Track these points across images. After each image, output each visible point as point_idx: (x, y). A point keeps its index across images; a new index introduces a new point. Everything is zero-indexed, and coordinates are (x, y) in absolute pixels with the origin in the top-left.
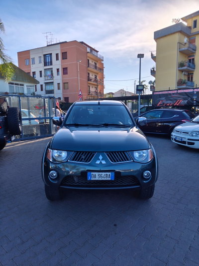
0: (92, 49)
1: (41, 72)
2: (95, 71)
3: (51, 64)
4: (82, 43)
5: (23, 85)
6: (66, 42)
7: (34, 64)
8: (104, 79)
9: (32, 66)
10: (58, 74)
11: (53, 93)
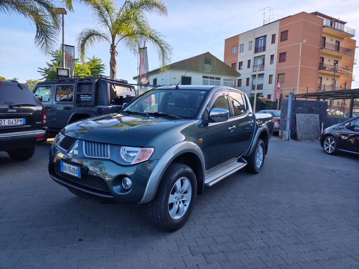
0: (333, 21)
1: (249, 61)
2: (336, 53)
3: (264, 50)
4: (316, 14)
5: (219, 79)
6: (290, 16)
7: (243, 51)
8: (354, 66)
9: (239, 54)
10: (271, 63)
11: (262, 89)
